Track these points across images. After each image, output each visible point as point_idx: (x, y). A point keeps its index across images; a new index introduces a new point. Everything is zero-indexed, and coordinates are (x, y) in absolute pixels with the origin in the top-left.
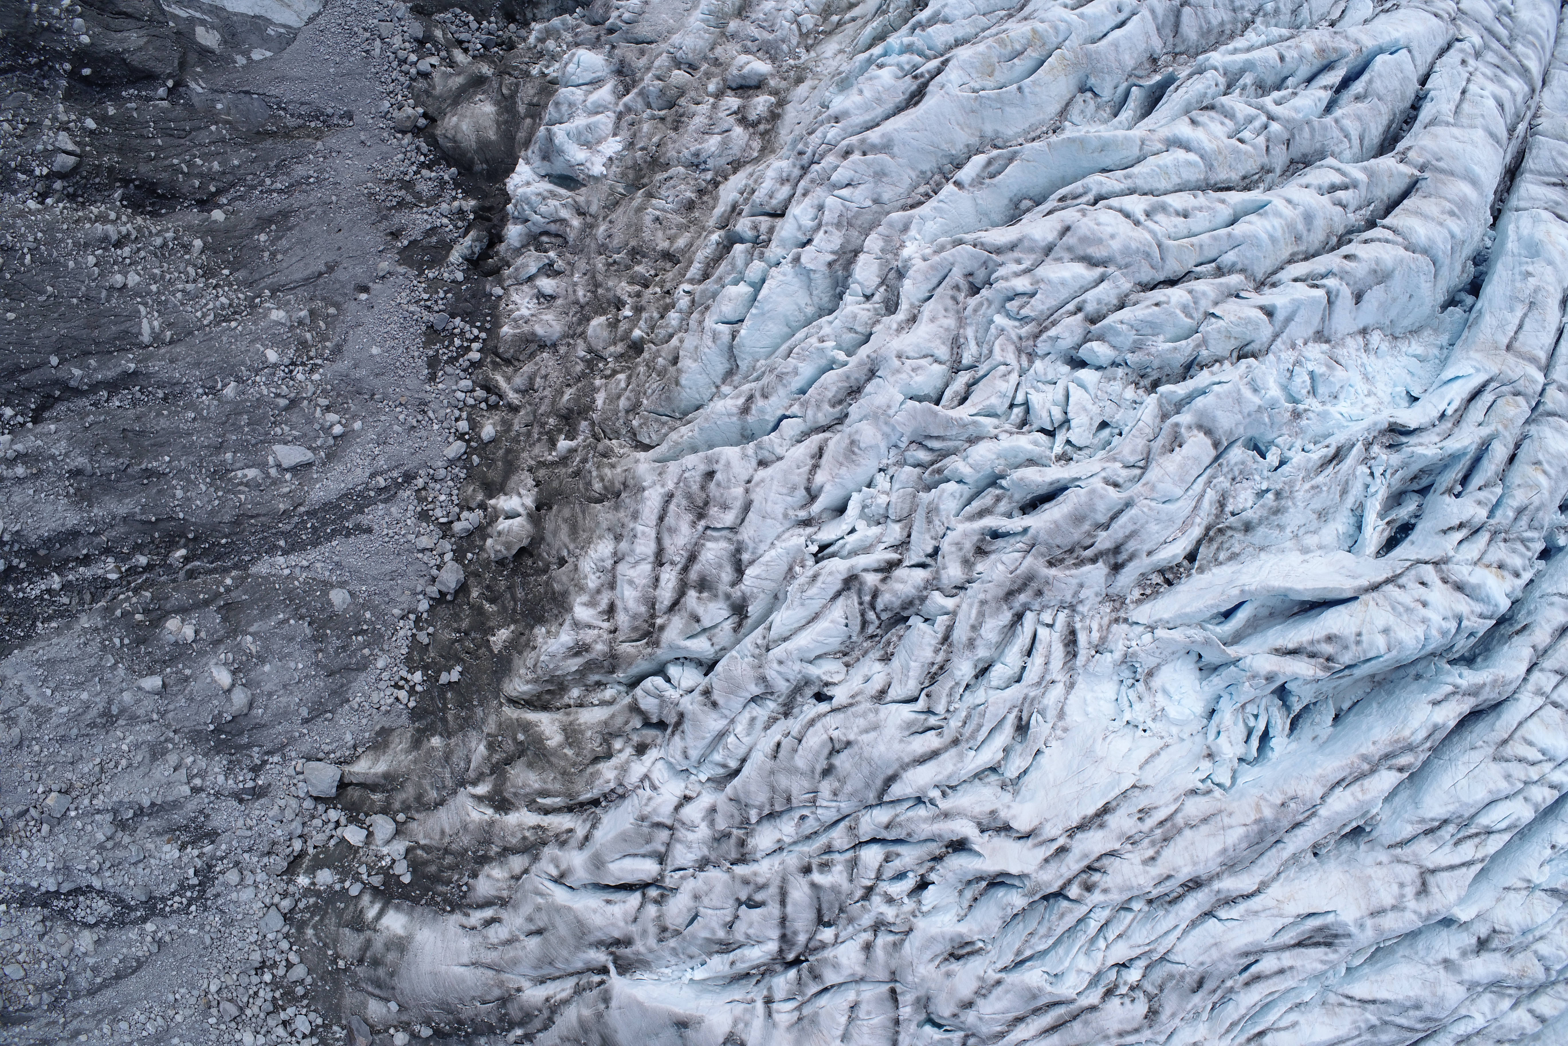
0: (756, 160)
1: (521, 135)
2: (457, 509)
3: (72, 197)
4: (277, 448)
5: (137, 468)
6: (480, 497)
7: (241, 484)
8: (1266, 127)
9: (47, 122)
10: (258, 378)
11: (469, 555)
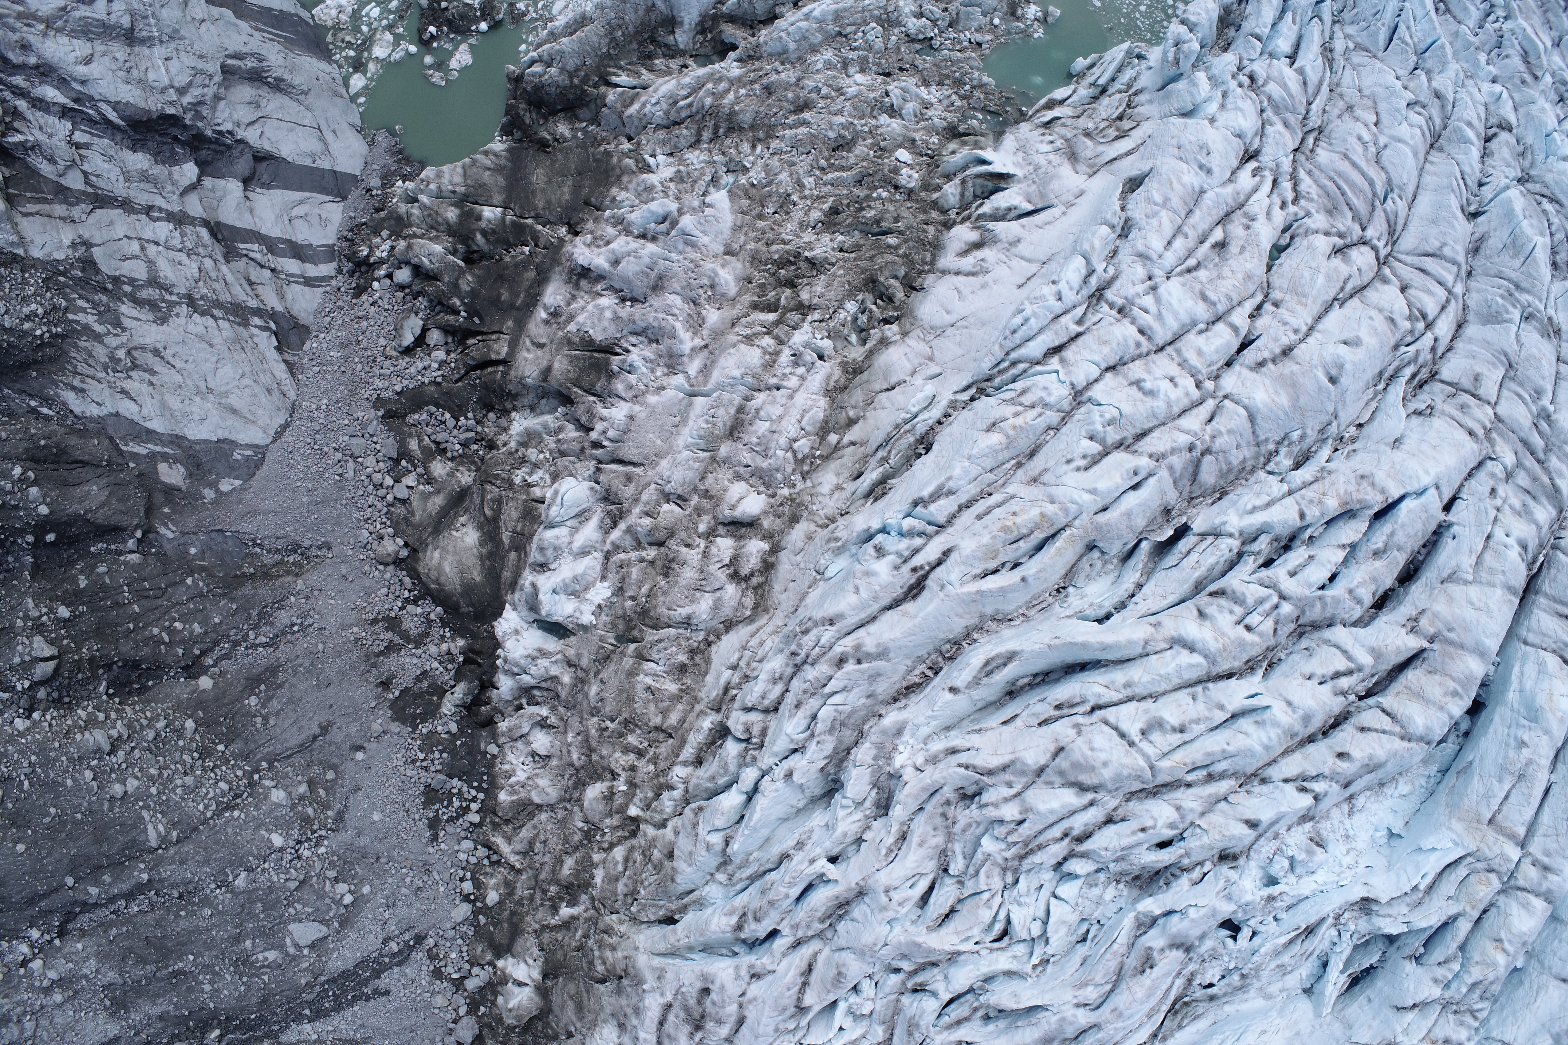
0: (750, 620)
1: (506, 574)
2: (467, 966)
3: (57, 703)
4: (292, 927)
5: (165, 972)
6: (489, 957)
7: (263, 966)
8: (1276, 607)
9: (19, 623)
10: (266, 865)
11: (482, 1009)
